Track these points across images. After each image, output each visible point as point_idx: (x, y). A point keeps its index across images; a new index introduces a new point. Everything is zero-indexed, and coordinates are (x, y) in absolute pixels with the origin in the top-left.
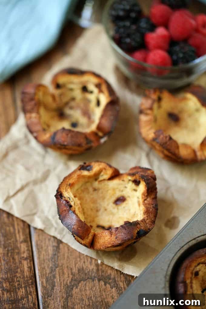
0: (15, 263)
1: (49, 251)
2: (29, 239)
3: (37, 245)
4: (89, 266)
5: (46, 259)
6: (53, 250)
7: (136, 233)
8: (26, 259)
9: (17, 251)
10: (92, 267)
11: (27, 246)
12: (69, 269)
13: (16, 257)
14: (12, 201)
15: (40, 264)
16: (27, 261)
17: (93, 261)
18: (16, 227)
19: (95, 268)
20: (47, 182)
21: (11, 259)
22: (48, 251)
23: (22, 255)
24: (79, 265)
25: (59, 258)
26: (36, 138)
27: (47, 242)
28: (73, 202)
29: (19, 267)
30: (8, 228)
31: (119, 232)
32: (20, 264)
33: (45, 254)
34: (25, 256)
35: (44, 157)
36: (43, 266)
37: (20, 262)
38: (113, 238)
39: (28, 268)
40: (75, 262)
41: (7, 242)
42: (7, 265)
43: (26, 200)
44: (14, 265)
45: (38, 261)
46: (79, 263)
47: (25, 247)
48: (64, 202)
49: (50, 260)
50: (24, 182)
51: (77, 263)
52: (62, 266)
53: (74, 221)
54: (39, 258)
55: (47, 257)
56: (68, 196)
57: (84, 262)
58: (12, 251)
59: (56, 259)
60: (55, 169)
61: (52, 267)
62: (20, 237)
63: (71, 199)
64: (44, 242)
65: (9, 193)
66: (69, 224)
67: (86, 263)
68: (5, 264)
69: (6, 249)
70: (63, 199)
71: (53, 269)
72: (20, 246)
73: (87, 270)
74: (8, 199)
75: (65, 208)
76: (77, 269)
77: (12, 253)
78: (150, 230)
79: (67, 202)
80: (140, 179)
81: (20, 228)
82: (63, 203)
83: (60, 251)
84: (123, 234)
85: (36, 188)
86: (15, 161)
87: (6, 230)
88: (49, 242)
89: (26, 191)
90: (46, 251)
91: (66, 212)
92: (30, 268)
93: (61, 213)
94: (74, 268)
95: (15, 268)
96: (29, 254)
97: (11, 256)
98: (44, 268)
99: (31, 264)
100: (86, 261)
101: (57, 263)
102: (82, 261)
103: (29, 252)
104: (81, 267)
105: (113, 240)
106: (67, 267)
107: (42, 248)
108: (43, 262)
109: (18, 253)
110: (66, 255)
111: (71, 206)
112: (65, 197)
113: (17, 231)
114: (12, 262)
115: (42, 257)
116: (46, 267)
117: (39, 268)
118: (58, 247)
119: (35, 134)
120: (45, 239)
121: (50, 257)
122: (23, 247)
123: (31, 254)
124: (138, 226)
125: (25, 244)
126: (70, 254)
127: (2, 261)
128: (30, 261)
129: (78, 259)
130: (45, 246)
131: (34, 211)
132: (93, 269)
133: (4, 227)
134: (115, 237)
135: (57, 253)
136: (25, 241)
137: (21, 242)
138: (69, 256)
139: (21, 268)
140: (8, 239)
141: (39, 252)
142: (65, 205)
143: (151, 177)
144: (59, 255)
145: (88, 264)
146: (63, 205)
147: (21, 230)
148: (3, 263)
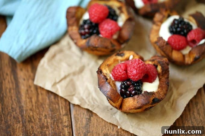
0: (59, 129)
1: (84, 122)
2: (69, 113)
3: (75, 117)
4: (112, 132)
5: (81, 127)
6: (86, 121)
7: (151, 100)
8: (67, 127)
9: (60, 121)
10: (114, 133)
11: (68, 118)
12: (97, 134)
13: (60, 125)
14: (58, 86)
15: (77, 130)
16: (68, 128)
17: (115, 128)
18: (60, 105)
19: (116, 134)
20: (83, 74)
21: (56, 126)
22: (82, 121)
23: (64, 124)
24: (104, 131)
25: (90, 126)
26: (76, 44)
27: (82, 116)
28: (109, 77)
29: (62, 132)
30: (54, 106)
31: (140, 98)
32: (62, 130)
33: (80, 124)
34: (66, 125)
35: (81, 58)
36: (79, 132)
37: (63, 129)
38: (136, 102)
39: (68, 133)
40: (102, 129)
41: (54, 115)
42: (53, 130)
43: (67, 85)
44: (58, 131)
45: (75, 128)
46: (104, 130)
47: (66, 119)
48: (103, 76)
49: (84, 128)
50: (66, 74)
51: (103, 130)
52: (92, 132)
53: (109, 89)
54: (76, 126)
55: (82, 126)
56: (106, 73)
57: (108, 130)
58: (57, 121)
59: (88, 127)
60: (88, 65)
61: (85, 133)
62: (63, 112)
63: (108, 75)
64: (80, 115)
65: (55, 81)
66: (105, 91)
67: (110, 130)
68: (51, 130)
69: (53, 120)
70: (102, 74)
71: (86, 134)
72: (63, 118)
73: (110, 135)
74: (55, 84)
75: (103, 80)
76: (103, 134)
77: (56, 122)
78: (162, 99)
79: (105, 76)
80: (157, 64)
81: (62, 105)
82: (101, 77)
83: (91, 122)
84: (142, 100)
85: (75, 78)
86: (61, 60)
87: (53, 107)
88: (83, 115)
89: (68, 79)
90: (81, 121)
91: (104, 83)
92: (69, 133)
93: (100, 84)
94: (101, 133)
95: (59, 133)
96: (69, 123)
97: (56, 124)
98: (80, 133)
99: (70, 130)
100: (109, 129)
101: (89, 130)
102: (107, 129)
103: (69, 122)
104: (106, 133)
105: (135, 104)
106: (96, 132)
107: (78, 119)
108: (79, 129)
109: (62, 123)
110: (95, 124)
111: (107, 79)
112: (103, 73)
113: (61, 108)
114: (57, 128)
115: (78, 125)
116: (81, 133)
117: (76, 133)
118: (90, 119)
119: (75, 41)
120: (81, 113)
121: (84, 126)
122: (65, 119)
123: (70, 123)
124: (154, 95)
125: (66, 116)
126: (98, 124)
127: (50, 128)
128: (70, 128)
129: (104, 128)
130: (80, 118)
131: (73, 93)
132: (115, 134)
133: (52, 104)
134: (137, 102)
135: (89, 123)
136: (66, 114)
137: (64, 115)
138: (98, 125)
139: (63, 133)
140: (54, 113)
141: (76, 122)
142: (103, 78)
143: (166, 63)
144: (90, 124)
145: (111, 131)
146: (102, 78)
147: (64, 107)
148: (50, 129)
